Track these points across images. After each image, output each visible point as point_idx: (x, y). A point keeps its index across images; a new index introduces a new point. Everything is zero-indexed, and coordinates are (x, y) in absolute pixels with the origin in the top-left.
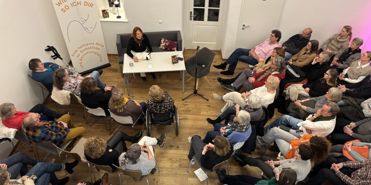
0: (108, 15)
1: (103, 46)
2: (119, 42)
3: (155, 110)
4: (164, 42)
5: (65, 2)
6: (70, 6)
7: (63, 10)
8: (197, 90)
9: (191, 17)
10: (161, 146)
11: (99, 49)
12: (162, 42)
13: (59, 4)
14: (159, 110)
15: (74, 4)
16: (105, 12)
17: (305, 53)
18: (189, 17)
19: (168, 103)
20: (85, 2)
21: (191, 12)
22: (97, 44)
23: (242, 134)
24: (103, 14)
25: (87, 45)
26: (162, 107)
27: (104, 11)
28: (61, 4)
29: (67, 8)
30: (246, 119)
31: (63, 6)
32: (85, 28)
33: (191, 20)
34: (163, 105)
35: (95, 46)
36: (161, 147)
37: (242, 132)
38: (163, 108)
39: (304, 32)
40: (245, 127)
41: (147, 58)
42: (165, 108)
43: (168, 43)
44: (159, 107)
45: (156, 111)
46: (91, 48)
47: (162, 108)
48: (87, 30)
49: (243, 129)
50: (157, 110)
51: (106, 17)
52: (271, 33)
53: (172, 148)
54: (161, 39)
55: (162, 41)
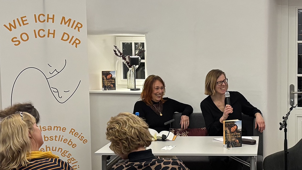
1: (85, 141)
5: (24, 24)
9: (292, 96)
11: (74, 146)
13: (11, 27)
16: (108, 77)
20: (64, 33)
22: (72, 131)
25: (50, 128)
28: (15, 28)
29: (25, 37)
32: (52, 89)
35: (67, 135)
46: (57, 139)
48: (57, 94)
51: (110, 88)
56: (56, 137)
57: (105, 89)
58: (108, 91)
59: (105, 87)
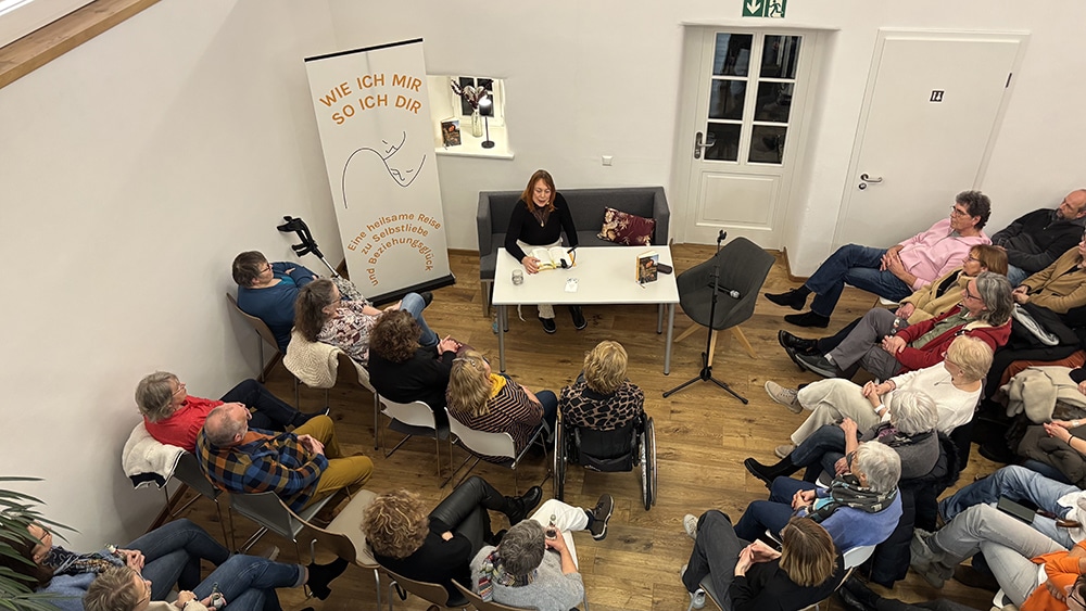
0: (459, 138)
1: (438, 225)
2: (485, 213)
3: (583, 420)
4: (613, 220)
6: (357, 107)
7: (336, 117)
8: (711, 368)
9: (698, 147)
10: (599, 536)
11: (425, 233)
12: (608, 220)
13: (329, 101)
14: (596, 421)
15: (370, 102)
16: (450, 129)
17: (1075, 269)
18: (692, 150)
19: (627, 403)
21: (699, 135)
22: (421, 217)
23: (870, 518)
24: (444, 132)
25: (395, 218)
26: (608, 413)
27: (446, 126)
28: (335, 101)
29: (349, 111)
30: (886, 473)
31: (337, 107)
33: (697, 156)
34: (611, 407)
35: (416, 223)
36: (596, 539)
37: (872, 512)
38: (609, 416)
39: (1069, 203)
40: (880, 498)
41: (563, 261)
42: (617, 415)
43: (627, 222)
44: (599, 410)
45: (587, 424)
46: (405, 229)
47: (606, 415)
48: (397, 177)
49: (876, 503)
50: (591, 421)
51: (454, 144)
52: (955, 203)
53: (630, 545)
54: (606, 211)
55: (609, 215)
58: (452, 152)
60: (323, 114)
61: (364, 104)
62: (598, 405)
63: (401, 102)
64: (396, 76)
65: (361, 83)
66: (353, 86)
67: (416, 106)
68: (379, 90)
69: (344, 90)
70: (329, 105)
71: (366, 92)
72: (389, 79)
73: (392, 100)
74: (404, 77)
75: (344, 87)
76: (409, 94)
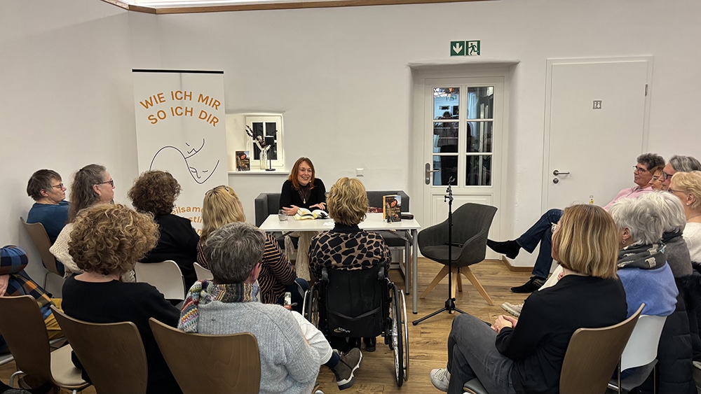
2: (262, 198)
3: (331, 258)
5: (161, 102)
6: (169, 113)
7: (151, 118)
9: (427, 174)
10: (344, 382)
13: (147, 104)
14: (344, 258)
15: (179, 111)
16: (243, 157)
18: (423, 178)
20: (202, 111)
21: (428, 166)
24: (237, 159)
25: (189, 209)
26: (356, 248)
28: (152, 105)
29: (162, 115)
31: (153, 110)
32: (191, 169)
33: (428, 182)
34: (359, 240)
37: (645, 268)
38: (357, 252)
40: (653, 251)
42: (364, 250)
46: (196, 220)
48: (194, 174)
49: (649, 256)
50: (338, 258)
51: (244, 169)
56: (195, 218)
57: (239, 170)
58: (242, 172)
59: (239, 167)
60: (141, 114)
61: (174, 112)
62: (346, 238)
63: (203, 116)
64: (201, 95)
65: (174, 96)
66: (167, 96)
67: (214, 121)
68: (187, 103)
69: (160, 98)
70: (147, 107)
71: (176, 103)
72: (195, 97)
73: (196, 113)
74: (207, 97)
75: (160, 96)
76: (210, 110)
